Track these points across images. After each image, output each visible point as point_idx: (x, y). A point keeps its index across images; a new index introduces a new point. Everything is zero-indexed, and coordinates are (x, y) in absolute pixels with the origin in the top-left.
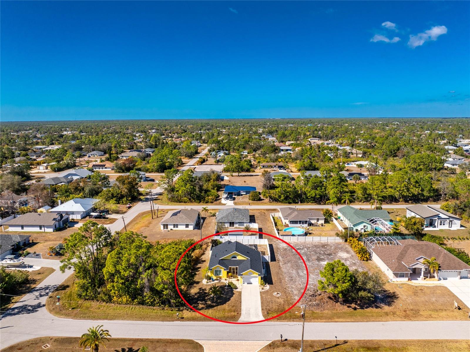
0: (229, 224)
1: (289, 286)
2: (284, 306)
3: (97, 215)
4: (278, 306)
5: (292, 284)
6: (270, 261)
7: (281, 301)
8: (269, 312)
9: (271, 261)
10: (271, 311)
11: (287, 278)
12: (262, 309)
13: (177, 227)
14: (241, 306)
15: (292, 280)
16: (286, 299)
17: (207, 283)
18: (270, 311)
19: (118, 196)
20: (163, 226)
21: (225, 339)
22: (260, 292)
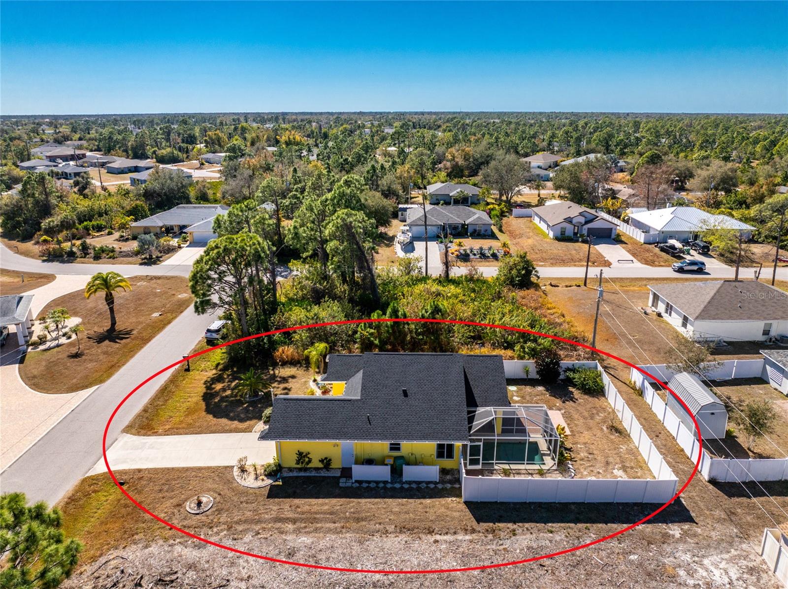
12: (140, 471)
13: (670, 314)
20: (652, 297)
22: (229, 467)
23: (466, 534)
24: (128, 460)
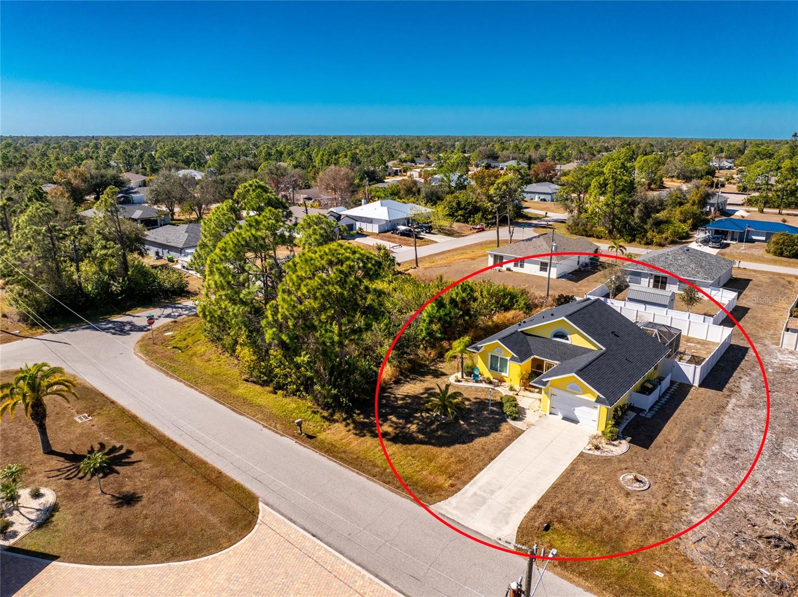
0: (652, 281)
1: (705, 471)
2: (627, 527)
3: (406, 230)
4: (605, 519)
5: (719, 471)
6: (696, 384)
7: (632, 508)
8: (556, 525)
9: (700, 386)
10: (565, 524)
11: (715, 448)
12: (538, 507)
13: (522, 266)
14: (481, 469)
15: (734, 458)
16: (654, 508)
17: (456, 381)
18: (560, 522)
19: (467, 209)
20: (493, 259)
21: (330, 539)
22: (582, 455)
24: (505, 512)
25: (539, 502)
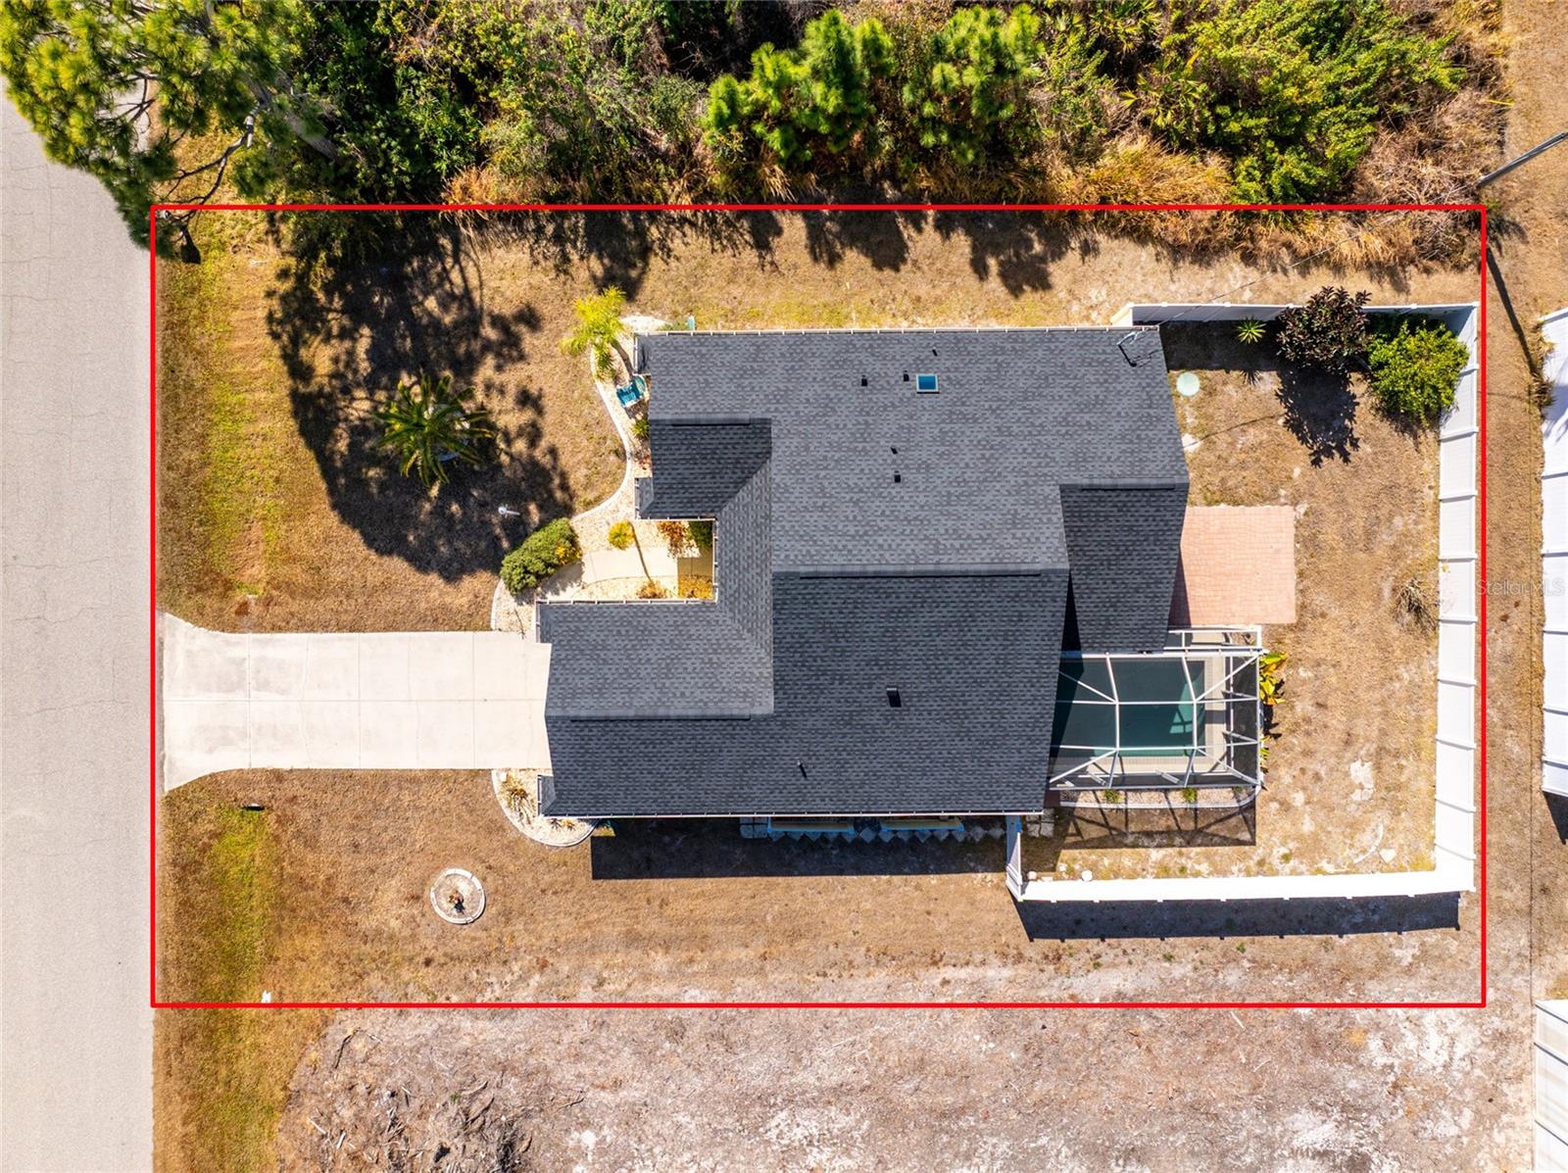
22: (480, 775)
23: (1005, 965)
24: (231, 734)
25: (291, 771)
